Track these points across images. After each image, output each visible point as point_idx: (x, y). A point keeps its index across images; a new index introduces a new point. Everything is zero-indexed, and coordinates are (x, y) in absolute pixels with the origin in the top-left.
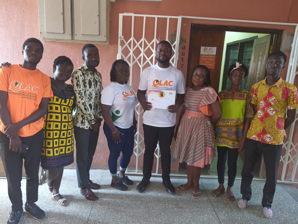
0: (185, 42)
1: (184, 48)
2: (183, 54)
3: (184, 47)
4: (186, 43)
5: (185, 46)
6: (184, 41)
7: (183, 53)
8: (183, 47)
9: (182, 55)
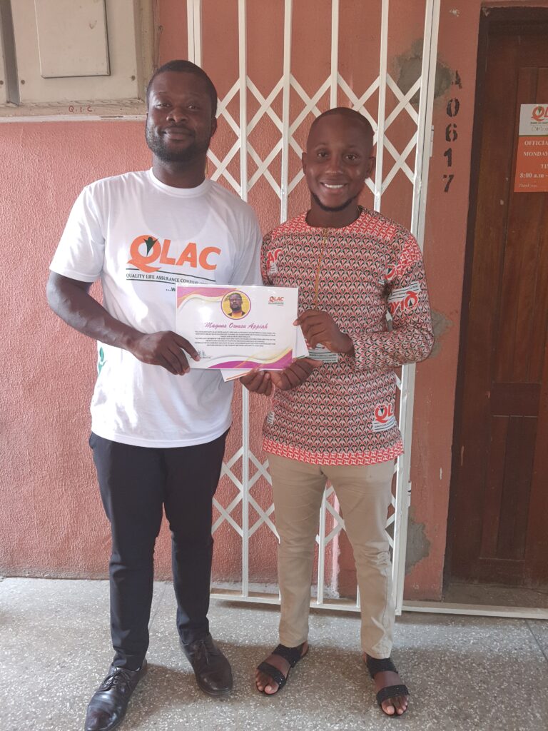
0: (458, 82)
1: (453, 110)
2: (452, 136)
3: (454, 104)
4: (460, 87)
5: (456, 100)
6: (454, 80)
7: (452, 129)
8: (449, 105)
9: (448, 139)
